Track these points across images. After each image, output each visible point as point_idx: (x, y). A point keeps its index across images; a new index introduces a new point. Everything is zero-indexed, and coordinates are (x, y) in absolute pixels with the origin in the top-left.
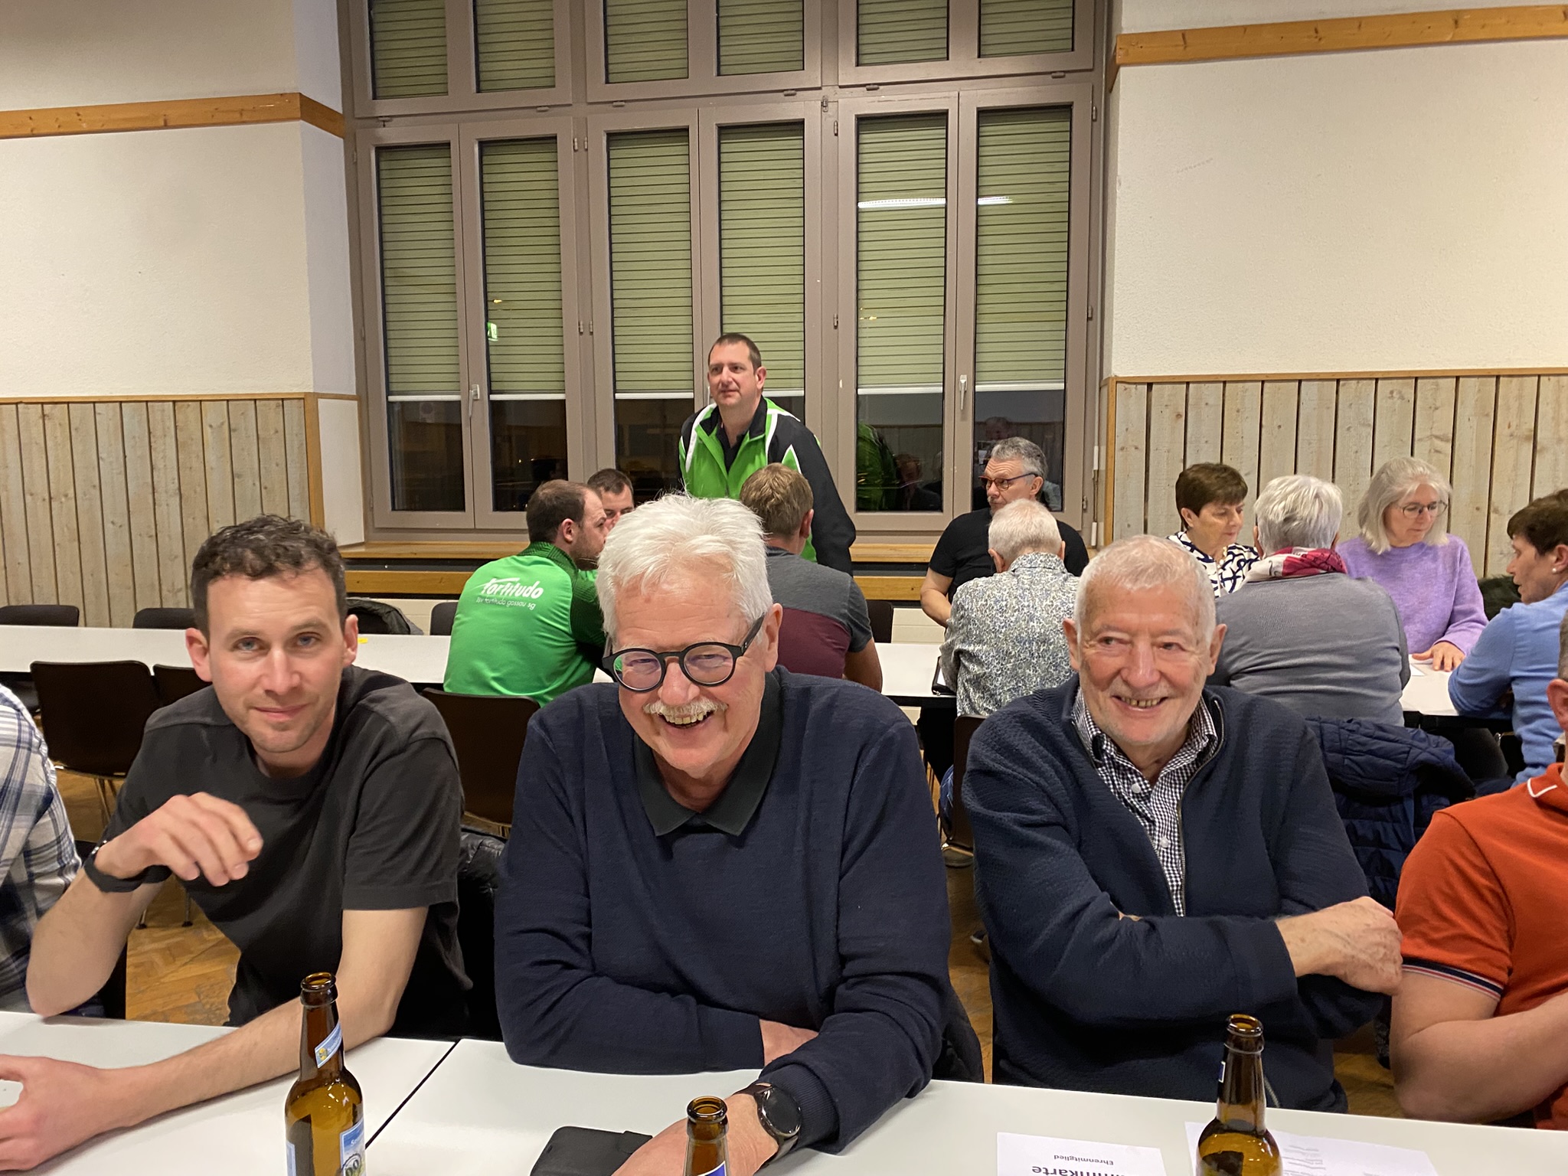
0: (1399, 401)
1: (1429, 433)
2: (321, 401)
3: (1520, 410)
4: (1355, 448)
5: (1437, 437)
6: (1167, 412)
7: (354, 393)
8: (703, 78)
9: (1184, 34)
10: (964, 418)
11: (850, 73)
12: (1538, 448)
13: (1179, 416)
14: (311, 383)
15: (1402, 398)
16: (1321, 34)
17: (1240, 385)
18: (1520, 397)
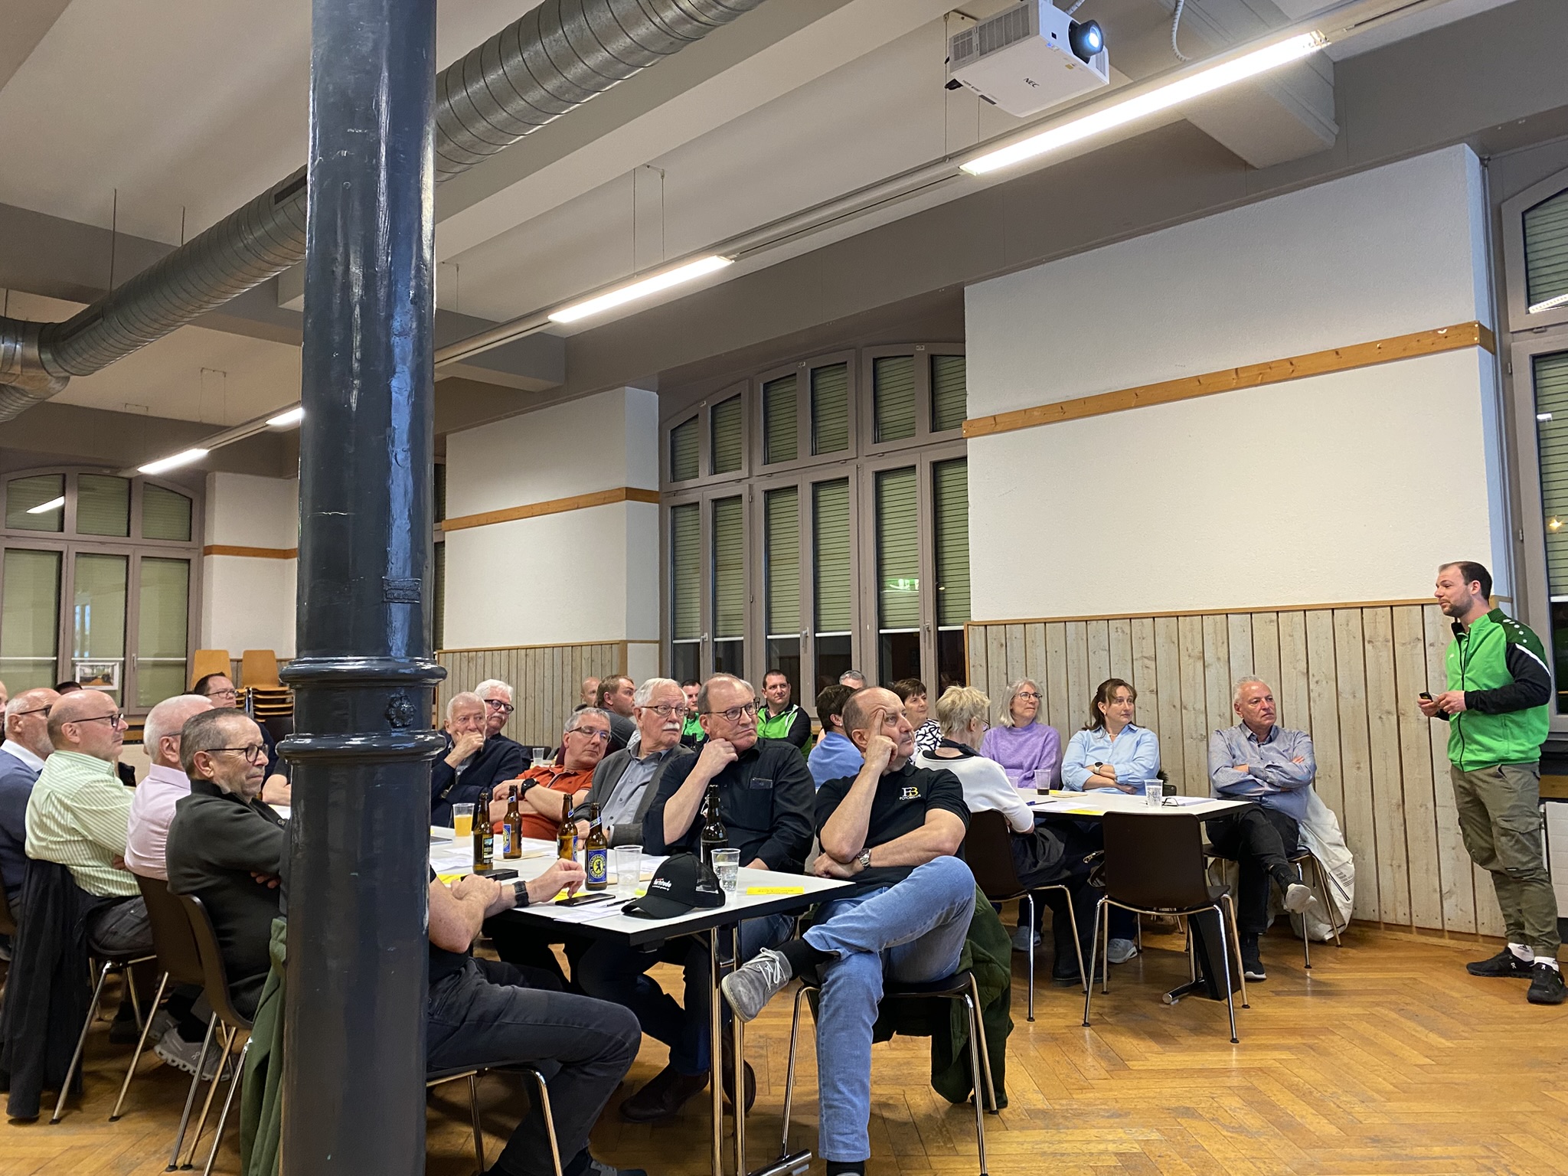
1: (1140, 655)
2: (629, 645)
6: (995, 643)
7: (658, 639)
8: (805, 458)
9: (994, 417)
10: (930, 648)
11: (871, 448)
12: (1206, 664)
13: (1002, 645)
14: (625, 635)
15: (1123, 632)
16: (1065, 409)
17: (1033, 625)
18: (1192, 630)
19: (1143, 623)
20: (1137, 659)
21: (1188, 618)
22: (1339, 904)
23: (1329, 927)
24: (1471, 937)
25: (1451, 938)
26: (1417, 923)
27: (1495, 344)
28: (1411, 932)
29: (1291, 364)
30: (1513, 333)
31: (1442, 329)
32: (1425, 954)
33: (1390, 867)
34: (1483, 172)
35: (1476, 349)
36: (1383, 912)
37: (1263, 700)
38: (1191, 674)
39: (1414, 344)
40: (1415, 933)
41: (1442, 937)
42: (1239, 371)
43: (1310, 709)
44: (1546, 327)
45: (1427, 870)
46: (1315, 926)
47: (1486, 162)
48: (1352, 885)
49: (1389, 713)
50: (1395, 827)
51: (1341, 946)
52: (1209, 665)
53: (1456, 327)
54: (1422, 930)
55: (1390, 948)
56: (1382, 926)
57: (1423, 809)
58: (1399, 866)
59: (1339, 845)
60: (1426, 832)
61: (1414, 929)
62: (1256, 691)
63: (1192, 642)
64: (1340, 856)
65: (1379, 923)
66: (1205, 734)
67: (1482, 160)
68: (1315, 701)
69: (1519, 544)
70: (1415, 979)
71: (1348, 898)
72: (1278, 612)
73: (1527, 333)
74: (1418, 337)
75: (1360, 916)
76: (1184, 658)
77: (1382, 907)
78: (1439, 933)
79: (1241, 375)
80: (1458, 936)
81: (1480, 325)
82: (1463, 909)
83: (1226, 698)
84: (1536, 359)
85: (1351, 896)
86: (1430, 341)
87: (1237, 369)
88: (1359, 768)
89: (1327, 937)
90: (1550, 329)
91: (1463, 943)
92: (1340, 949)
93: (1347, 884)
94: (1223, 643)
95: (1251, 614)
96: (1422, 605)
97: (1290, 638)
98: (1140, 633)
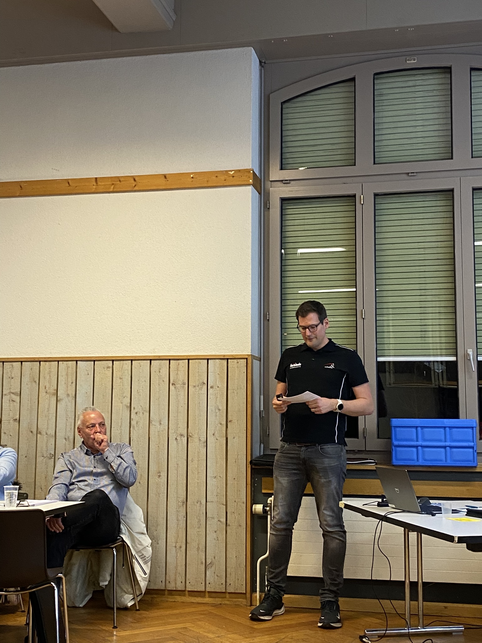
19: (13, 366)
20: (5, 395)
21: (47, 363)
22: (139, 578)
23: (131, 597)
24: (222, 595)
25: (210, 597)
26: (189, 588)
27: (261, 187)
28: (184, 595)
29: (135, 180)
30: (271, 181)
31: (231, 171)
32: (193, 610)
33: (174, 548)
34: (261, 70)
35: (250, 188)
36: (167, 582)
37: (97, 425)
38: (47, 407)
39: (214, 178)
40: (187, 596)
41: (204, 597)
42: (98, 179)
43: (130, 433)
44: (290, 180)
45: (198, 548)
46: (122, 597)
47: (263, 64)
48: (149, 564)
49: (182, 435)
50: (180, 518)
51: (138, 610)
52: (61, 400)
53: (239, 171)
54: (193, 593)
55: (170, 608)
56: (166, 592)
57: (198, 505)
58: (181, 547)
59: (143, 534)
60: (199, 521)
61: (187, 593)
62: (94, 418)
63: (50, 382)
64: (142, 541)
65: (164, 590)
66: (53, 453)
67: (260, 62)
68: (134, 427)
69: (266, 322)
70: (186, 628)
71: (145, 574)
72: (113, 361)
73: (279, 183)
74: (216, 174)
75: (152, 587)
76: (42, 394)
77: (167, 578)
78: (202, 594)
79: (99, 183)
80: (214, 595)
81: (253, 172)
82: (219, 575)
83: (71, 425)
84: (283, 200)
85: (148, 571)
86: (223, 178)
87: (96, 178)
88: (159, 476)
89: (130, 604)
90: (292, 182)
91: (217, 599)
92: (138, 612)
93: (146, 563)
94: (72, 383)
95: (94, 361)
96: (208, 359)
97: (120, 381)
98: (10, 374)
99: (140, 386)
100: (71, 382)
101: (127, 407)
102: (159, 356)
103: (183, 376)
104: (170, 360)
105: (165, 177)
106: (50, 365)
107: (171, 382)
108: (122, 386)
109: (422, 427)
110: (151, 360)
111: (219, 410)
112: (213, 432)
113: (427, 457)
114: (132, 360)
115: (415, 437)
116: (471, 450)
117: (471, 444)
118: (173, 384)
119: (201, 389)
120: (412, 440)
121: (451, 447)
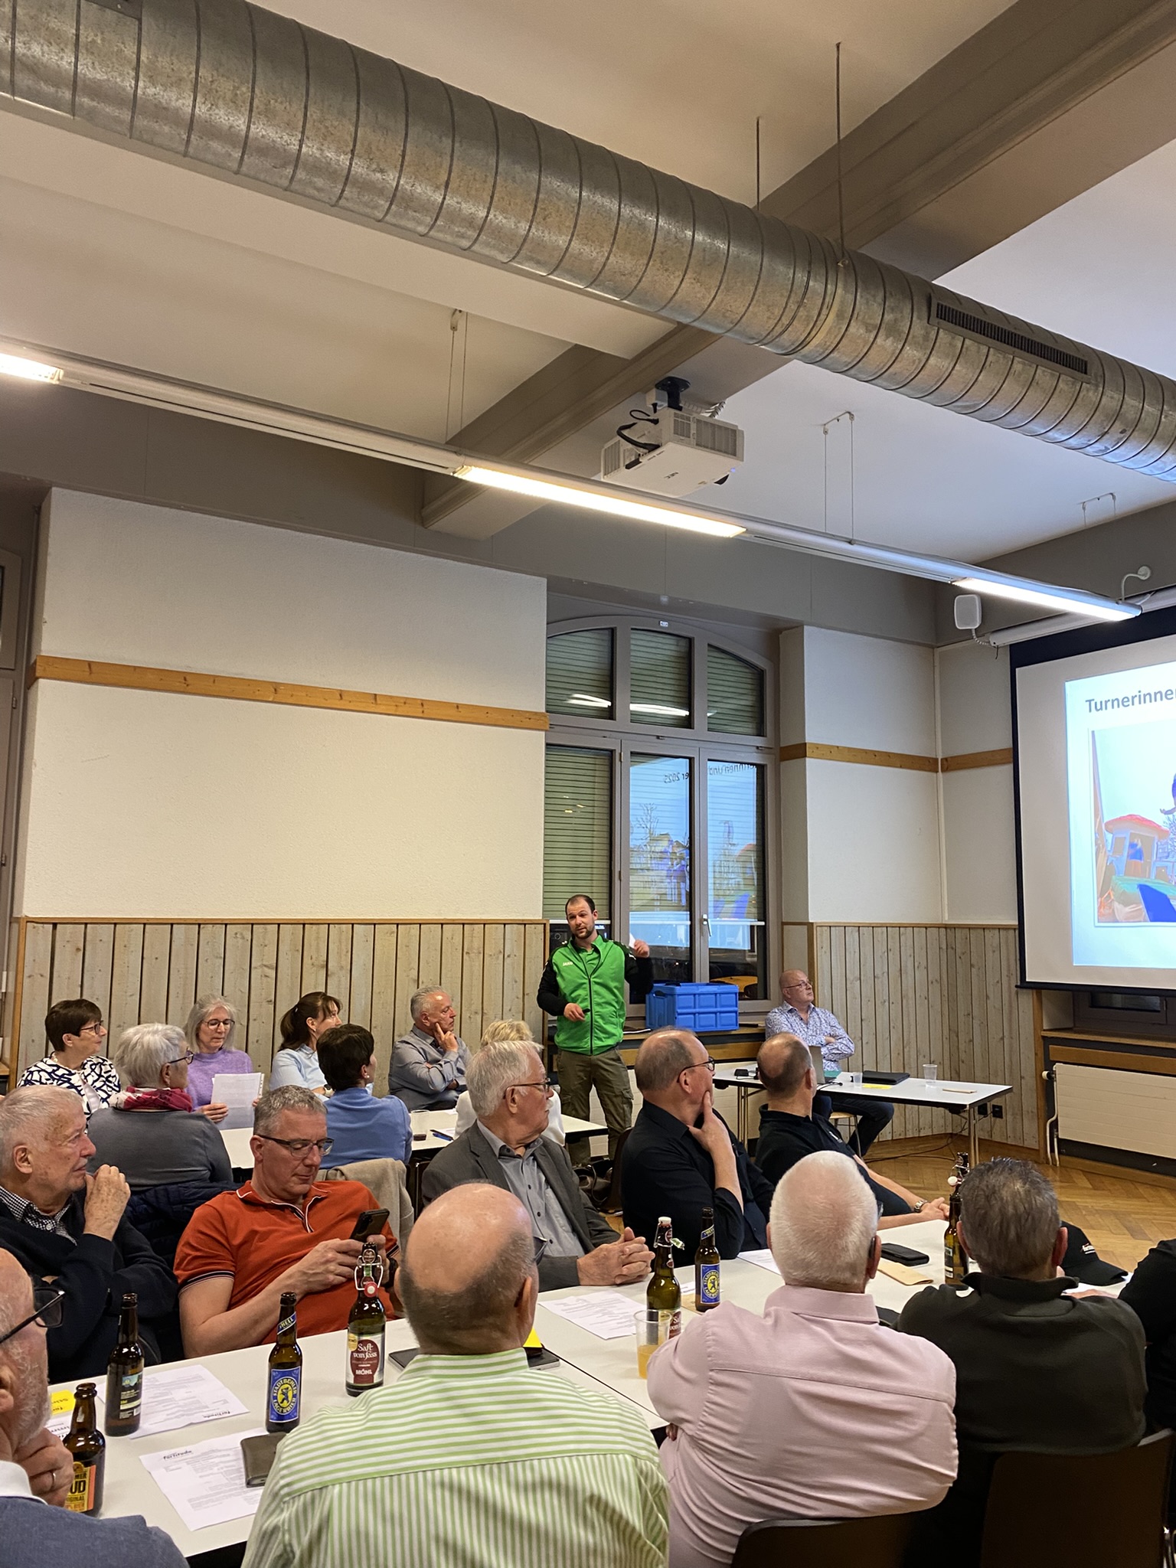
0: (241, 941)
1: (259, 964)
3: (318, 949)
4: (210, 975)
5: (265, 966)
6: (69, 946)
12: (329, 973)
13: (78, 949)
15: (243, 938)
16: (189, 682)
17: (127, 926)
18: (318, 938)
19: (266, 929)
20: (256, 968)
21: (314, 926)
29: (422, 705)
35: (544, 734)
42: (377, 697)
52: (333, 973)
53: (536, 713)
76: (307, 967)
79: (379, 702)
81: (542, 716)
86: (519, 719)
87: (375, 695)
95: (375, 924)
96: (505, 924)
97: (405, 949)
98: (262, 939)
99: (430, 955)
100: (345, 951)
101: (414, 980)
102: (454, 920)
103: (477, 943)
104: (463, 924)
105: (458, 707)
106: (318, 929)
107: (465, 950)
108: (408, 956)
109: (699, 994)
110: (442, 924)
111: (516, 982)
112: (509, 1008)
113: (702, 1024)
114: (420, 924)
115: (692, 1004)
116: (734, 1014)
117: (736, 1009)
118: (467, 953)
119: (498, 958)
120: (690, 1007)
121: (721, 1012)
